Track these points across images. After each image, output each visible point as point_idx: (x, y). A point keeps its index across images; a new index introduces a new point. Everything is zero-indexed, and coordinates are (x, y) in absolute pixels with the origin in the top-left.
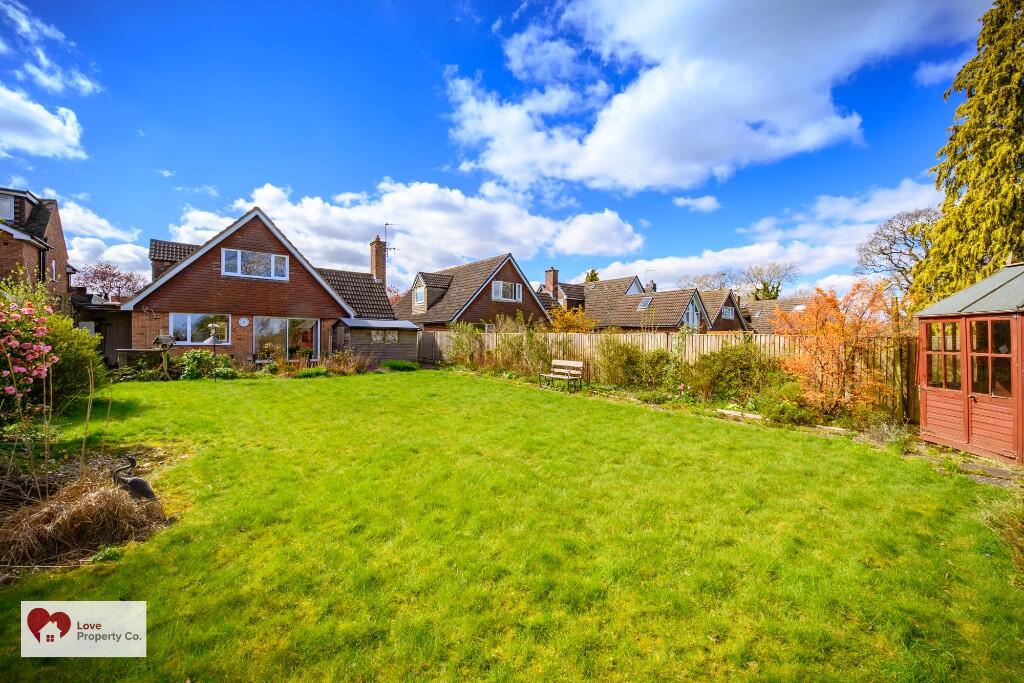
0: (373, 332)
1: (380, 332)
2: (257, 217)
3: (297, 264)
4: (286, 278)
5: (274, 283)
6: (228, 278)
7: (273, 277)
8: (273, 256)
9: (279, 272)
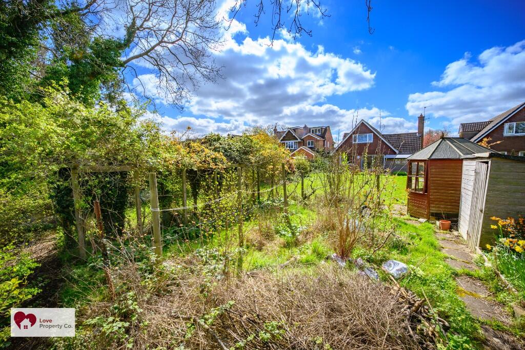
0: (396, 160)
1: (399, 160)
2: (363, 123)
3: (376, 135)
5: (368, 143)
6: (354, 144)
7: (368, 141)
8: (368, 134)
9: (370, 140)
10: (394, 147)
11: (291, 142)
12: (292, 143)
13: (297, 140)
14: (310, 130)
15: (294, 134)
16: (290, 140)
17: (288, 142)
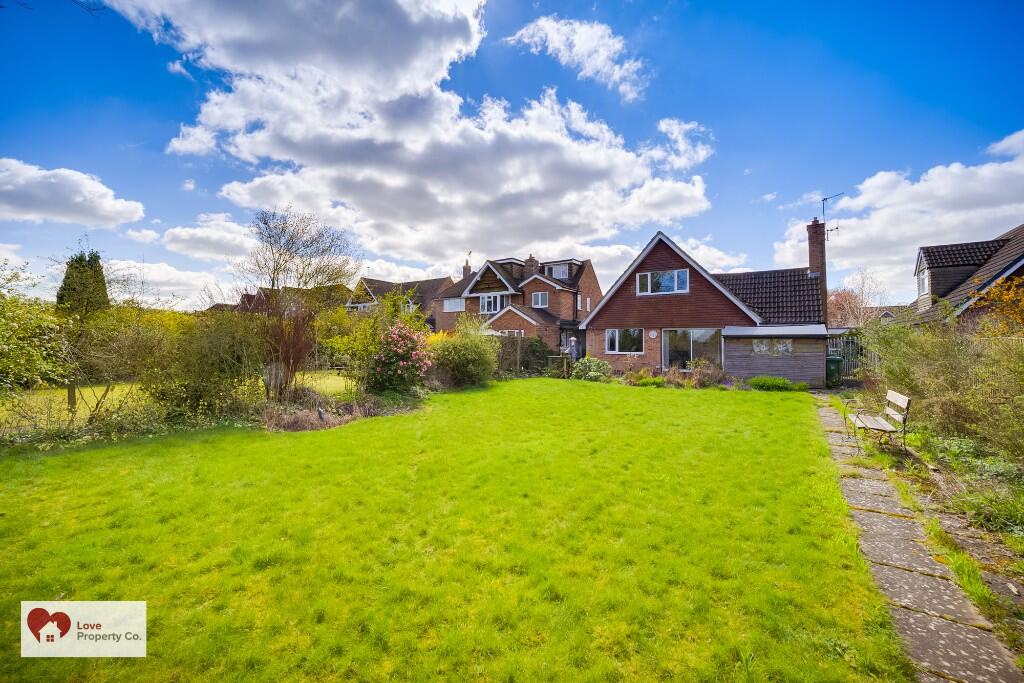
0: (755, 341)
1: (765, 341)
2: (660, 240)
3: (697, 275)
4: (687, 291)
5: (677, 296)
6: (641, 298)
7: (676, 291)
8: (676, 272)
9: (681, 285)
10: (749, 306)
11: (492, 294)
12: (495, 298)
13: (506, 289)
14: (543, 267)
15: (499, 276)
16: (489, 289)
17: (486, 295)
